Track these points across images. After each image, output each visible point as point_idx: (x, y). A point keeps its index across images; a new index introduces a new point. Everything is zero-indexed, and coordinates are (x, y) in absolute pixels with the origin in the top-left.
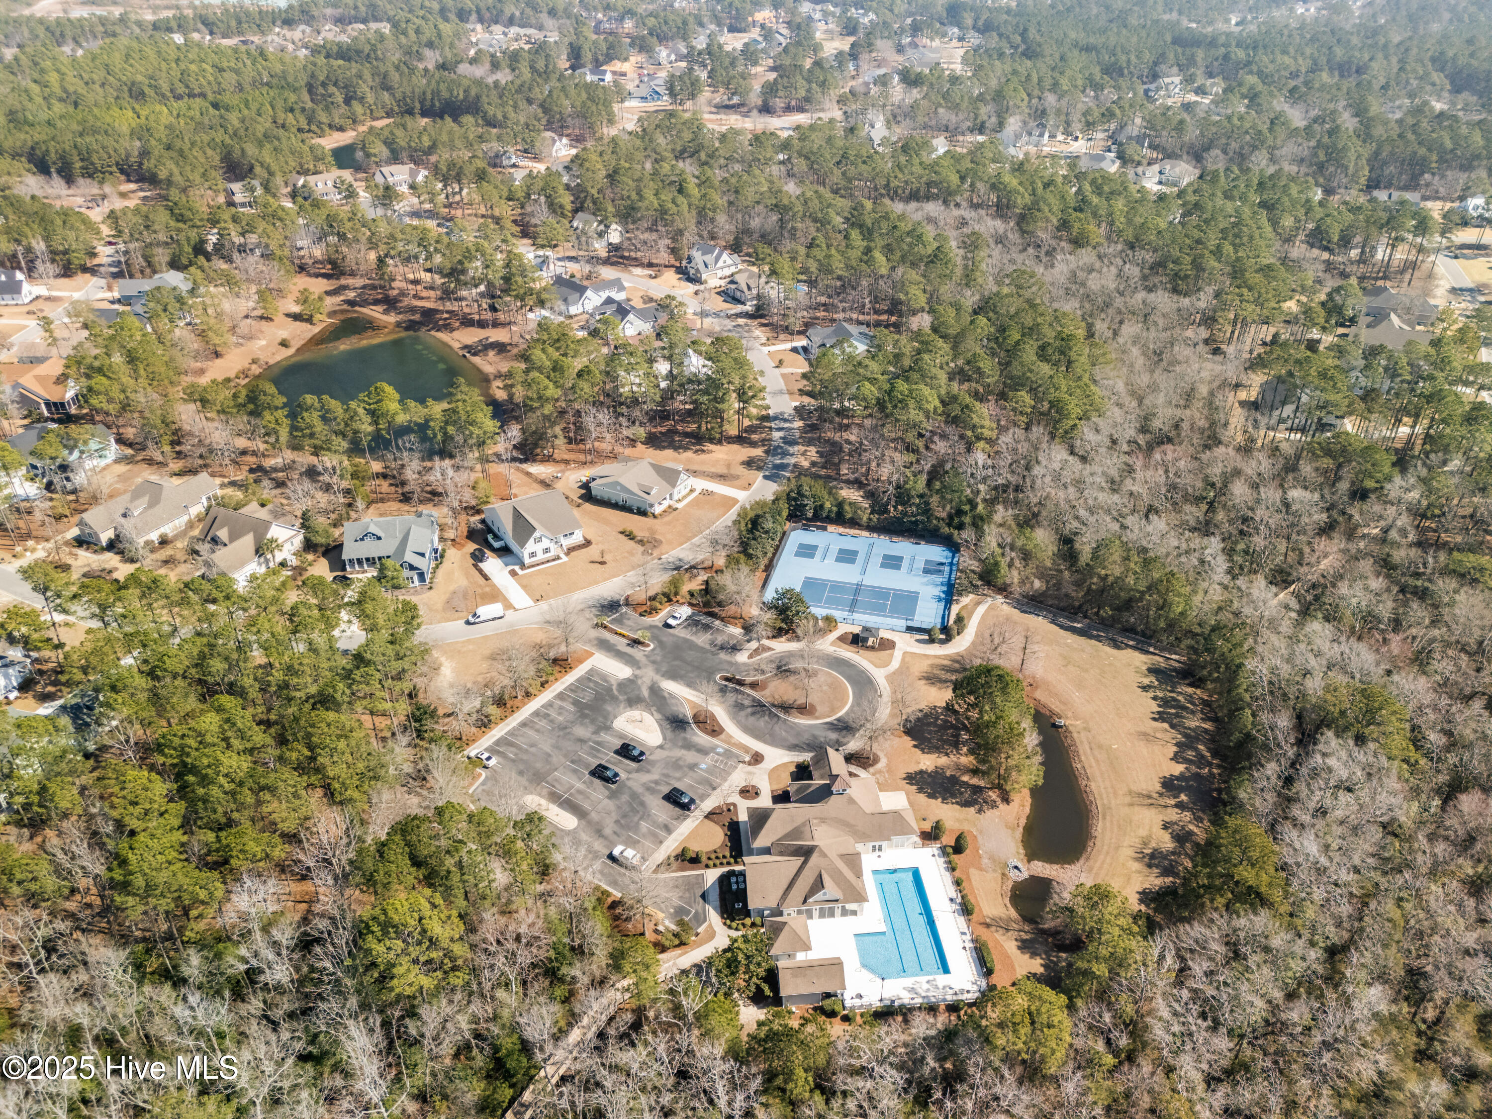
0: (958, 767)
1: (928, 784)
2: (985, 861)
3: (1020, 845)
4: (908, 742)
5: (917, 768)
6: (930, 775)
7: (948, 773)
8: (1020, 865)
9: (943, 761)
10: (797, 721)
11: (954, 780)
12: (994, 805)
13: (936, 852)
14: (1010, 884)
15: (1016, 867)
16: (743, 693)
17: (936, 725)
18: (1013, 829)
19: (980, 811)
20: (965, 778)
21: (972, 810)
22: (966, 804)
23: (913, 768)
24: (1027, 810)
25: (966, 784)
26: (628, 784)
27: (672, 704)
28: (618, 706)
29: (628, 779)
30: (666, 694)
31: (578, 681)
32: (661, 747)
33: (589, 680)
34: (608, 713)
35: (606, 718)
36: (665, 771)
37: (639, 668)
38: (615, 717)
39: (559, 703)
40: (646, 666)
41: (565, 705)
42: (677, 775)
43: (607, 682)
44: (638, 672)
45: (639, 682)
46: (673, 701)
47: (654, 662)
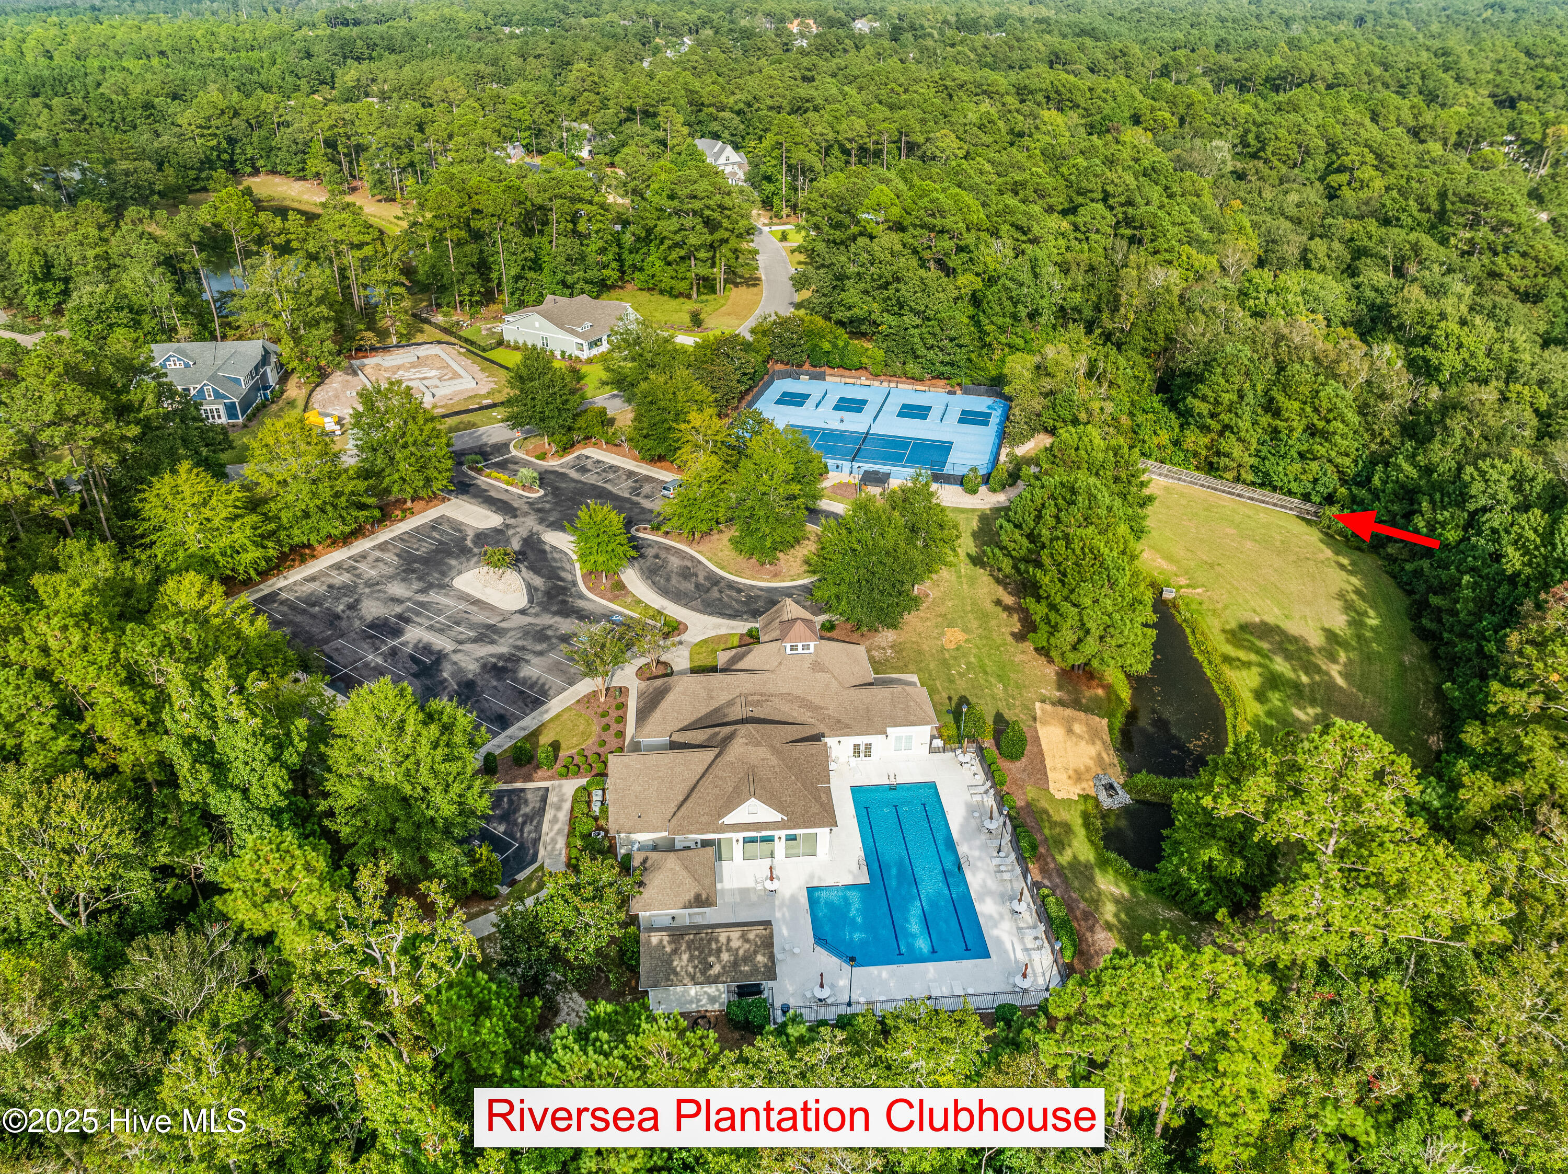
2: (1055, 776)
3: (1115, 754)
8: (1117, 784)
10: (749, 582)
15: (1110, 786)
16: (669, 548)
26: (455, 657)
27: (554, 559)
28: (468, 560)
29: (455, 651)
30: (547, 548)
31: (417, 530)
32: (523, 612)
33: (434, 528)
34: (451, 568)
35: (444, 574)
36: (520, 643)
37: (515, 517)
38: (460, 573)
39: (378, 554)
40: (526, 514)
41: (385, 556)
42: (539, 648)
43: (460, 531)
44: (512, 521)
45: (511, 532)
46: (556, 555)
47: (539, 510)
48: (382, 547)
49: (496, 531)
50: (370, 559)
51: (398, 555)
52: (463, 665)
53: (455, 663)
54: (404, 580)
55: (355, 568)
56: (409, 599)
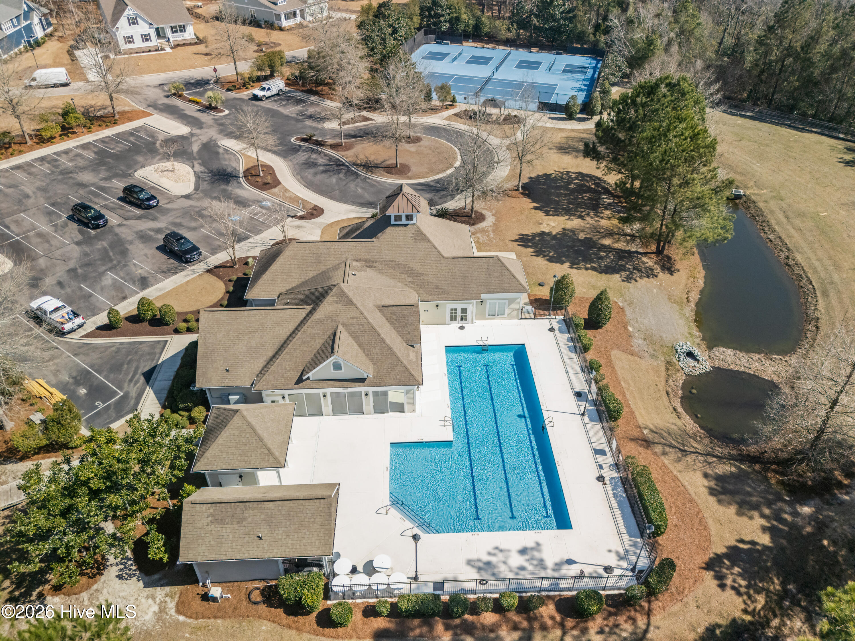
0: (596, 230)
1: (552, 247)
2: (638, 342)
3: (693, 325)
4: (527, 203)
5: (536, 230)
6: (555, 237)
7: (582, 236)
8: (696, 351)
9: (575, 223)
10: (381, 179)
11: (589, 243)
12: (650, 274)
13: (556, 326)
14: (681, 379)
15: (690, 354)
16: (320, 153)
17: (567, 189)
18: (680, 304)
19: (628, 279)
20: (607, 242)
21: (617, 277)
22: (608, 270)
23: (529, 230)
24: (701, 283)
25: (608, 249)
26: (118, 230)
27: (225, 160)
28: (153, 158)
29: (119, 225)
30: (221, 151)
31: (118, 135)
32: (187, 197)
33: (132, 134)
34: (136, 162)
35: (129, 167)
36: (178, 220)
37: (201, 128)
38: (143, 166)
39: (79, 151)
40: (210, 127)
41: (85, 153)
42: (193, 224)
43: (153, 137)
44: (196, 131)
45: (194, 139)
46: (226, 156)
47: (222, 124)
48: (85, 146)
49: (182, 137)
50: (71, 154)
51: (95, 153)
52: (123, 236)
53: (116, 235)
54: (93, 170)
55: (56, 160)
56: (93, 185)
